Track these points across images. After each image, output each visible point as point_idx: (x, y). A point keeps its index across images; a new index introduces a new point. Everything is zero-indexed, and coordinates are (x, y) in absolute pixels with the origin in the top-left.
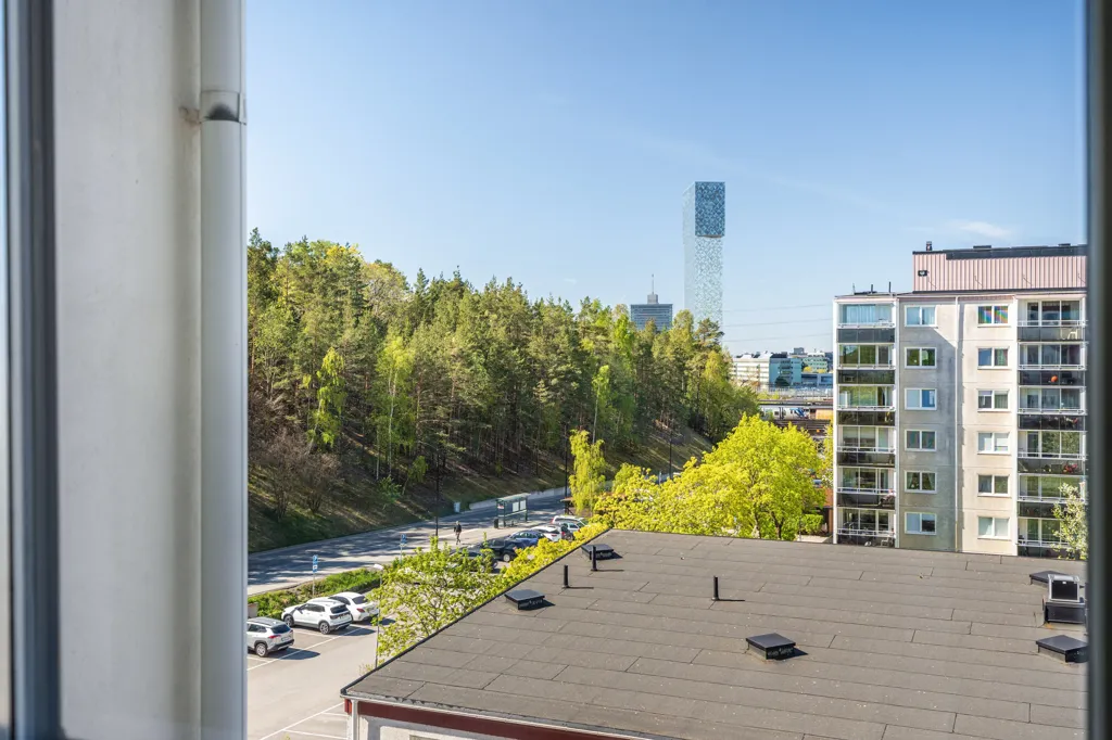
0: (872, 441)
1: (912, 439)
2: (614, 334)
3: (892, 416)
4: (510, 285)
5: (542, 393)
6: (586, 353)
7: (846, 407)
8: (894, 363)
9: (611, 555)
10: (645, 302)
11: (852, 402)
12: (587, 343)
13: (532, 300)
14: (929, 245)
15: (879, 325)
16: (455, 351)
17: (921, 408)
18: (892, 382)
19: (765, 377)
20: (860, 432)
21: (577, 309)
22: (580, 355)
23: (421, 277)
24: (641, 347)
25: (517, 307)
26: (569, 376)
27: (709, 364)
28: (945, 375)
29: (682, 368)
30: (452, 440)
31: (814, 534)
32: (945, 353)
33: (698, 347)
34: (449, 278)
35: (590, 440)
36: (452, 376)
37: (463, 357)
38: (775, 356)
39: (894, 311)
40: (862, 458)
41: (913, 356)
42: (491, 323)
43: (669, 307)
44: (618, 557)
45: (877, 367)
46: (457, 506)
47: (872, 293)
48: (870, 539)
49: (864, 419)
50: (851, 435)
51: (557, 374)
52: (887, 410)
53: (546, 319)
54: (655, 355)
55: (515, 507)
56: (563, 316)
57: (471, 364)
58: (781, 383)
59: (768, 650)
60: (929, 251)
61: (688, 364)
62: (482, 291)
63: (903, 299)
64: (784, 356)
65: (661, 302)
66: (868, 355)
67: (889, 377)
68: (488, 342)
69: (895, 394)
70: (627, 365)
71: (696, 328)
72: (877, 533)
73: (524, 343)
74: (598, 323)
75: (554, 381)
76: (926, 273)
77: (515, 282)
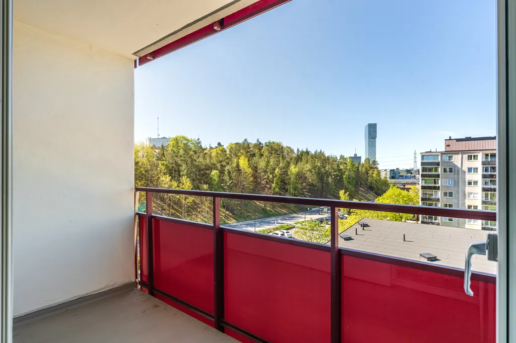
0: (432, 195)
1: (445, 194)
2: (349, 164)
3: (439, 187)
4: (321, 152)
5: (330, 180)
6: (341, 169)
7: (424, 185)
8: (440, 172)
9: (367, 226)
10: (353, 156)
11: (425, 183)
12: (341, 167)
13: (327, 155)
14: (450, 137)
15: (435, 161)
16: (307, 169)
17: (448, 185)
18: (439, 177)
19: (388, 176)
20: (428, 192)
21: (339, 158)
22: (340, 170)
23: (298, 150)
24: (356, 168)
25: (323, 158)
26: (337, 175)
27: (375, 172)
28: (456, 176)
29: (367, 174)
30: (307, 192)
31: (411, 220)
32: (456, 169)
33: (372, 168)
34: (305, 150)
35: (345, 193)
36: (307, 175)
37: (310, 170)
38: (391, 170)
39: (440, 157)
40: (429, 199)
41: (445, 171)
42: (316, 161)
43: (360, 157)
44: (369, 226)
45: (434, 173)
46: (309, 209)
47: (431, 152)
48: (431, 223)
49: (430, 188)
50: (426, 192)
51: (334, 175)
52: (437, 185)
53: (330, 160)
54: (360, 170)
55: (324, 209)
56: (335, 160)
57: (312, 172)
58: (393, 178)
59: (428, 258)
60: (450, 139)
61: (369, 172)
62: (313, 153)
63: (442, 153)
64: (394, 170)
65: (358, 156)
66: (430, 170)
67: (438, 176)
68: (316, 167)
69: (440, 181)
70: (352, 172)
71: (371, 163)
72: (433, 221)
73: (324, 167)
74: (344, 162)
75: (333, 177)
76: (449, 146)
77: (322, 151)
